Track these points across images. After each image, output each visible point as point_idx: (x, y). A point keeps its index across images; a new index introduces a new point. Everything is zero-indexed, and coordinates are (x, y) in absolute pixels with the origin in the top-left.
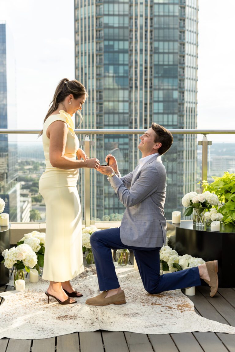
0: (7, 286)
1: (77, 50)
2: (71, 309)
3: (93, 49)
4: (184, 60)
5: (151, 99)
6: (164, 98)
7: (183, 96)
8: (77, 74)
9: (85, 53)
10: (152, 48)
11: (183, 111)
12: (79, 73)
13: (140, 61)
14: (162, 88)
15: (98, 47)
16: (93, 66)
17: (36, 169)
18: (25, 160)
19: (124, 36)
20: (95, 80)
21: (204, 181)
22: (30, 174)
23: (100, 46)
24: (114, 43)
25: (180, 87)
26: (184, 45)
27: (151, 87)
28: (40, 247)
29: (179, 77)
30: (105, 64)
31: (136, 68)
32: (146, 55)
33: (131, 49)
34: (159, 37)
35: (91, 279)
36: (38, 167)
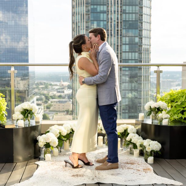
0: (40, 158)
1: (73, 11)
2: (80, 171)
3: (83, 11)
4: (142, 18)
5: (121, 43)
6: (129, 42)
7: (142, 41)
8: (73, 27)
9: (79, 13)
10: (121, 10)
11: (142, 50)
12: (74, 26)
13: (114, 18)
14: (128, 35)
15: (87, 9)
16: (84, 22)
17: (46, 87)
18: (39, 82)
19: (103, 2)
20: (85, 30)
21: (158, 95)
22: (42, 91)
23: (88, 9)
24: (97, 7)
25: (140, 35)
26: (142, 8)
27: (121, 35)
28: (59, 135)
29: (139, 28)
30: (91, 20)
31: (111, 23)
32: (118, 14)
33: (108, 10)
34: (126, 3)
35: (90, 154)
36: (48, 86)
